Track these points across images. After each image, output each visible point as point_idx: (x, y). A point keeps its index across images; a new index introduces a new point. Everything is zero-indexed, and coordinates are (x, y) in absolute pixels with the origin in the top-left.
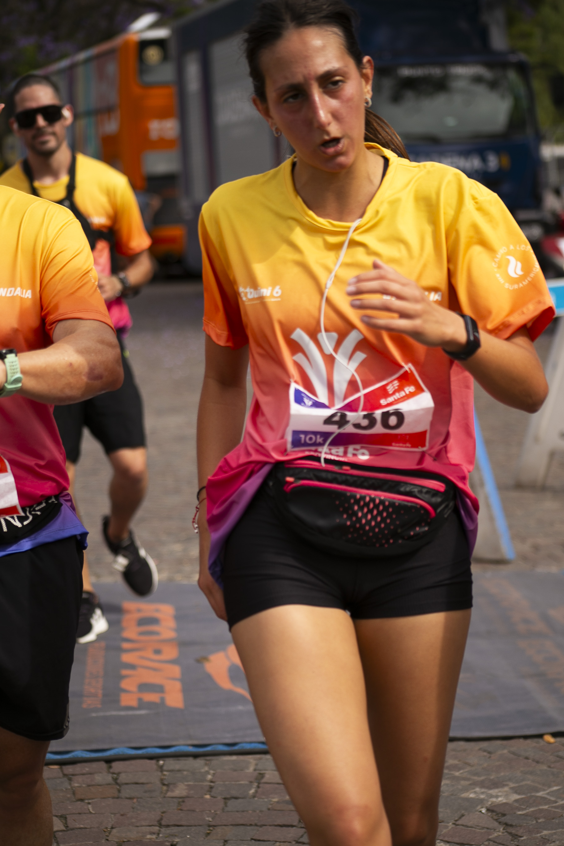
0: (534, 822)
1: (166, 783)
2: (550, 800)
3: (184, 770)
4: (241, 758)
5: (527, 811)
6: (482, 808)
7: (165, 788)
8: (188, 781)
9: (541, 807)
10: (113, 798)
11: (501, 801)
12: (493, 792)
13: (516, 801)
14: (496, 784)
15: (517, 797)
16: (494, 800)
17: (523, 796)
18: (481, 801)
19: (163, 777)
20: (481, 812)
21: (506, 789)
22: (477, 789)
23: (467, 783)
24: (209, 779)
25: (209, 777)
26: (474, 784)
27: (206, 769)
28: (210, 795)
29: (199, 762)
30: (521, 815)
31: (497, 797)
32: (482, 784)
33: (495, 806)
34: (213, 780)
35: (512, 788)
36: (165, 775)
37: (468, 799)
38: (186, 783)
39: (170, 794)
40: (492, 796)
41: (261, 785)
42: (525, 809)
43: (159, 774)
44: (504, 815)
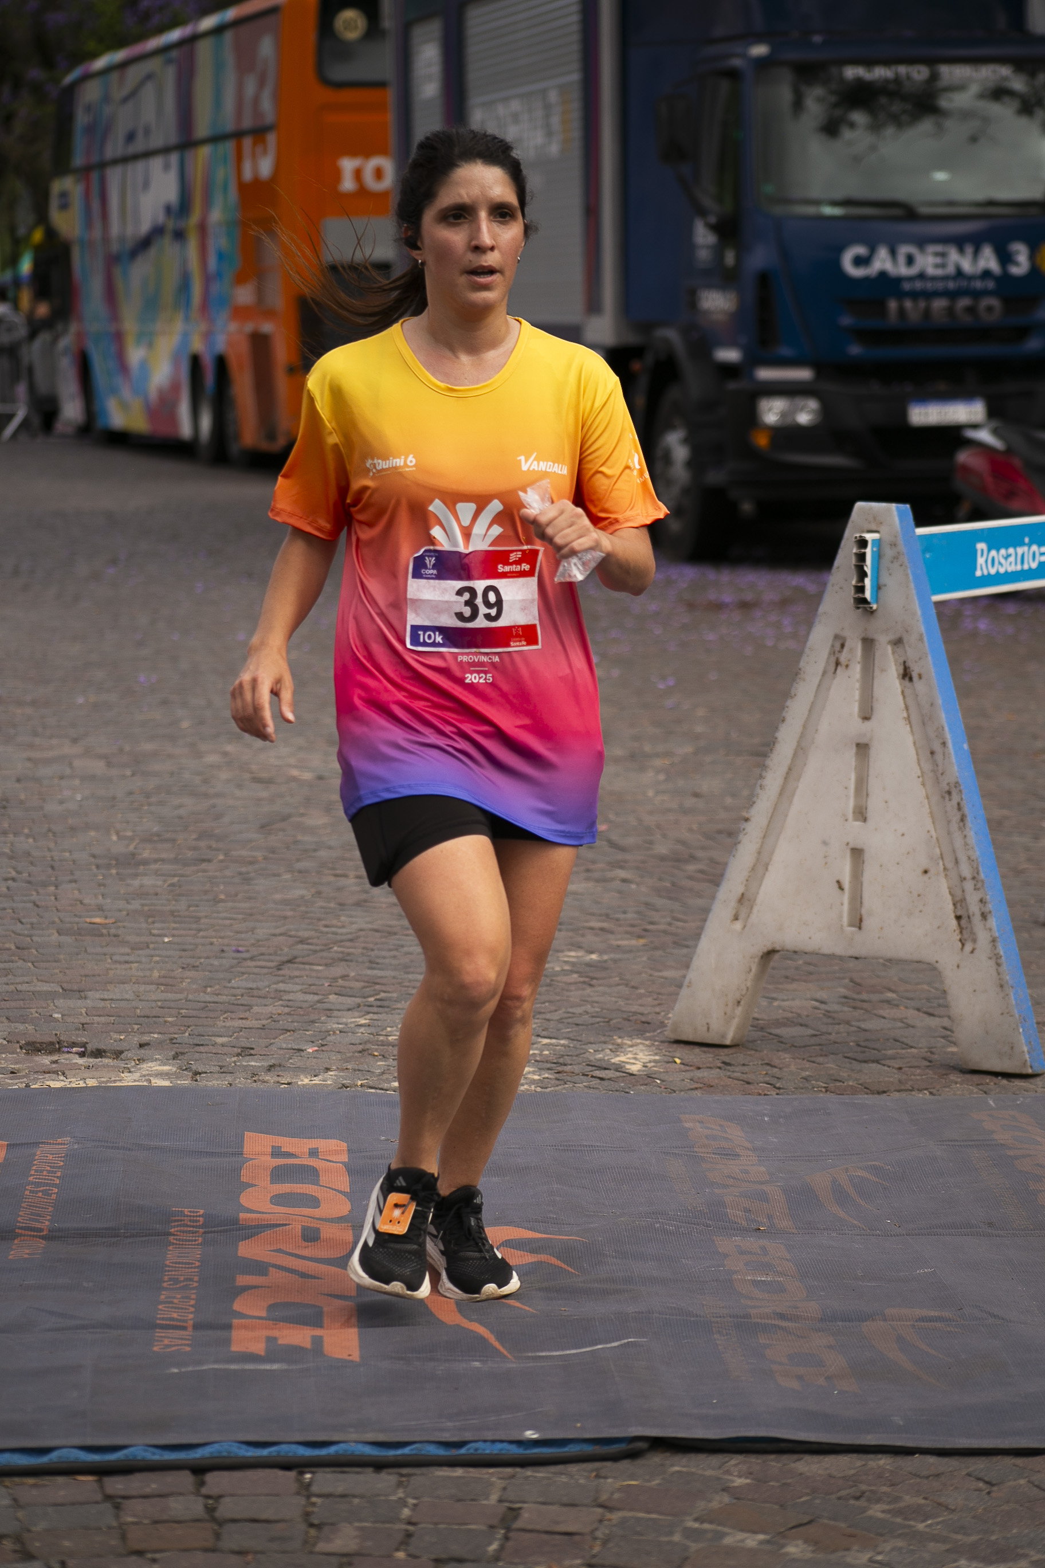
1: (316, 1522)
3: (354, 1496)
4: (473, 1472)
7: (313, 1532)
8: (360, 1520)
10: (206, 1550)
19: (310, 1509)
24: (403, 1517)
25: (406, 1512)
27: (400, 1494)
28: (405, 1550)
29: (387, 1479)
34: (414, 1520)
36: (314, 1504)
38: (357, 1524)
39: (322, 1546)
41: (511, 1534)
43: (303, 1501)
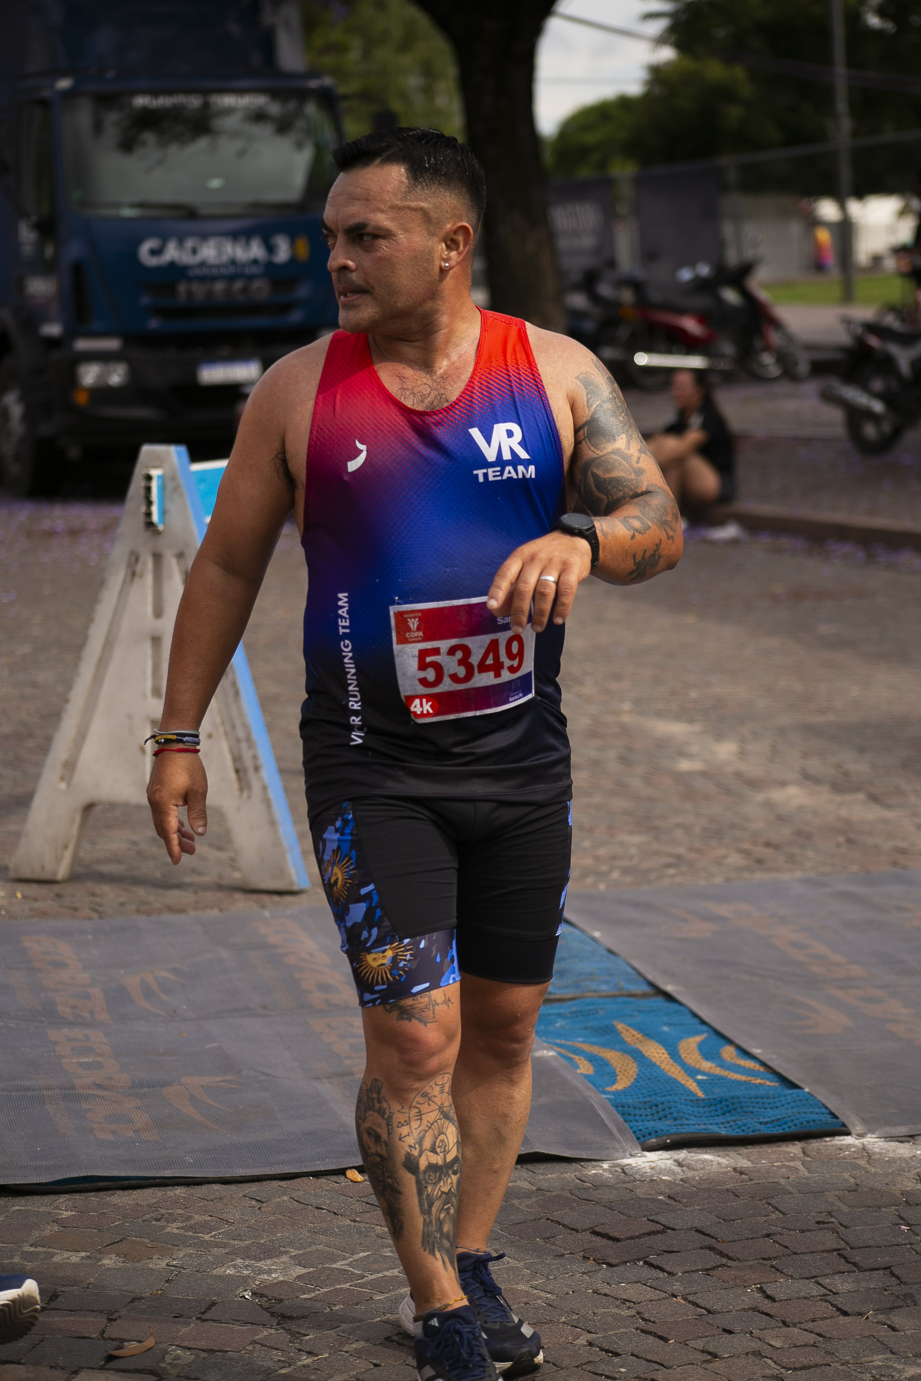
0: (328, 1310)
2: (352, 1273)
5: (317, 1292)
6: (246, 1290)
9: (338, 1286)
11: (275, 1278)
12: (262, 1265)
13: (299, 1277)
14: (269, 1252)
15: (302, 1271)
16: (265, 1277)
17: (312, 1269)
18: (245, 1280)
20: (244, 1297)
21: (285, 1258)
22: (239, 1261)
23: (224, 1251)
26: (235, 1253)
30: (305, 1299)
31: (269, 1272)
32: (246, 1253)
33: (265, 1286)
35: (291, 1257)
37: (223, 1278)
40: (261, 1271)
42: (314, 1290)
44: (281, 1301)
